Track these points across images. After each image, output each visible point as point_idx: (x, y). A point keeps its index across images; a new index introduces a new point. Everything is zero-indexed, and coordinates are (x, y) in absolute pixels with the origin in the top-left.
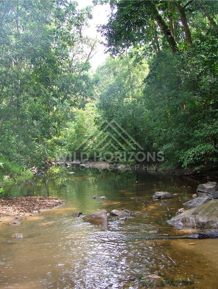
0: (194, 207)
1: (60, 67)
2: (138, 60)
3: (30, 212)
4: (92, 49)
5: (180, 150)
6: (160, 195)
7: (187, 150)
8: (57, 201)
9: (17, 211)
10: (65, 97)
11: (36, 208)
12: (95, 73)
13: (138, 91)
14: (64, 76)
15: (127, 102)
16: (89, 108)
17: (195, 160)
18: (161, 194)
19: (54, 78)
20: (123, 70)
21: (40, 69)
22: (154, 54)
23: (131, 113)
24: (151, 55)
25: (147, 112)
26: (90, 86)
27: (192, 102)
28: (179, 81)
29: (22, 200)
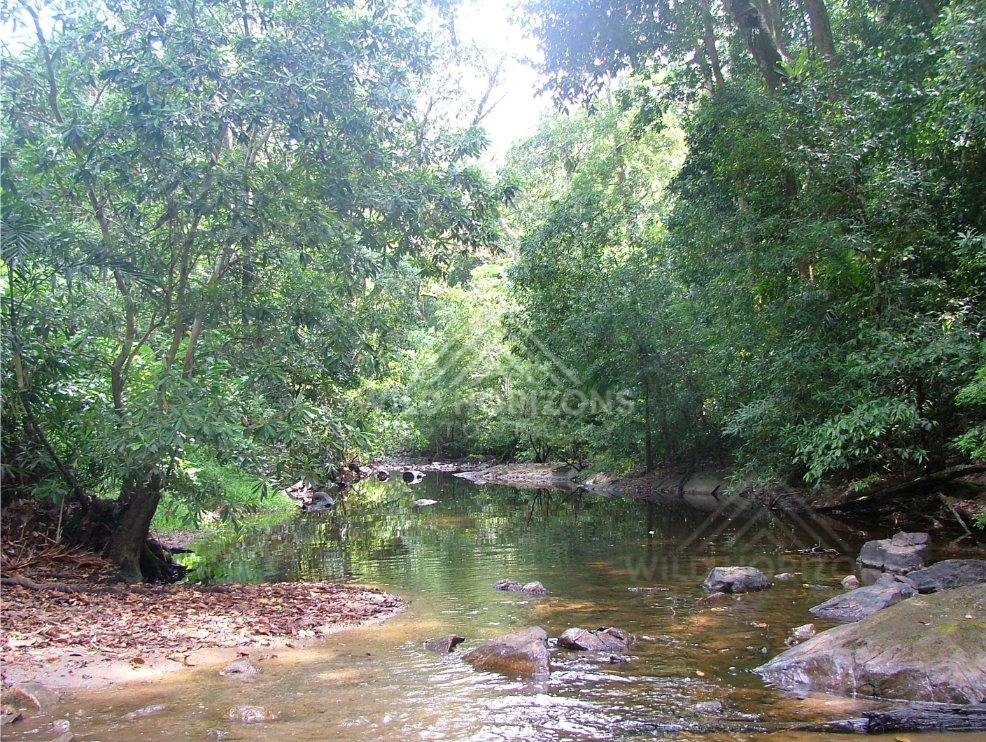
0: (851, 620)
1: (386, 144)
2: (649, 116)
3: (289, 633)
4: (492, 80)
5: (798, 422)
6: (728, 578)
7: (822, 421)
8: (379, 598)
9: (244, 631)
10: (405, 247)
11: (307, 620)
12: (502, 163)
13: (651, 222)
14: (399, 176)
15: (612, 261)
16: (483, 283)
17: (850, 459)
18: (733, 573)
19: (365, 183)
20: (598, 150)
21: (320, 154)
22: (701, 93)
23: (626, 297)
24: (691, 97)
25: (682, 294)
26: (485, 207)
27: (838, 257)
28: (791, 184)
29: (261, 593)
